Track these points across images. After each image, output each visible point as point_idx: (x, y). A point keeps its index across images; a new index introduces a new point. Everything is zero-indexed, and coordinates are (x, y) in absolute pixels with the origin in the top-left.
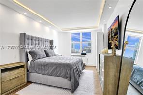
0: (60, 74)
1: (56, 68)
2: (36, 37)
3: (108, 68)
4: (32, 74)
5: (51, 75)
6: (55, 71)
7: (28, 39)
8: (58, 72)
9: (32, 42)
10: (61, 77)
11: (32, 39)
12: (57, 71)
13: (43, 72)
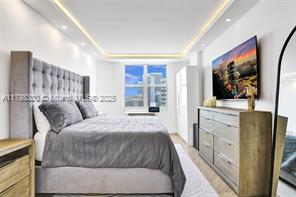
0: (143, 159)
1: (131, 146)
2: (53, 67)
3: (245, 136)
4: (53, 171)
5: (118, 165)
6: (128, 155)
7: (34, 69)
8: (137, 155)
9: (45, 79)
10: (146, 167)
11: (43, 72)
12: (134, 152)
13: (92, 161)
